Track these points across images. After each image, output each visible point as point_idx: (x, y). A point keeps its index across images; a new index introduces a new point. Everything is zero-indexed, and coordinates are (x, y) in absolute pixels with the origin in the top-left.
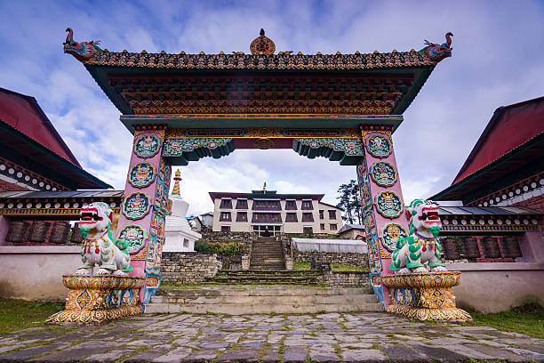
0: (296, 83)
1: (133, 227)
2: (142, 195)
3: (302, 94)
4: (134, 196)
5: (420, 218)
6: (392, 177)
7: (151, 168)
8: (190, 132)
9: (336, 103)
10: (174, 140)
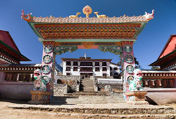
1: (45, 76)
2: (48, 66)
3: (102, 30)
4: (45, 66)
5: (137, 75)
7: (50, 57)
8: (63, 44)
9: (114, 33)
10: (57, 47)
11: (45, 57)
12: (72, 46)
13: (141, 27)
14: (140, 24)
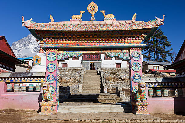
1: (51, 86)
2: (52, 75)
6: (139, 68)
7: (54, 65)
8: (66, 50)
9: (121, 39)
10: (61, 53)
11: (49, 66)
12: (77, 53)
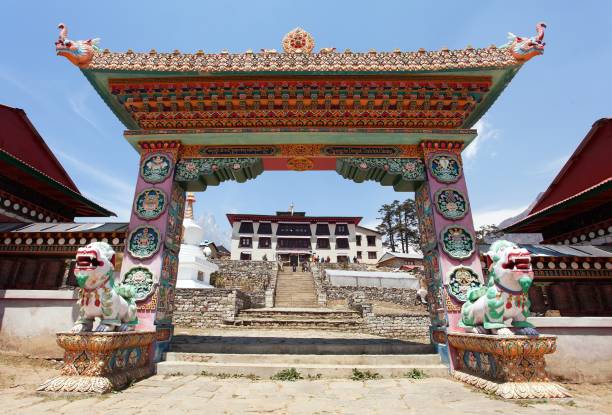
0: (342, 88)
1: (140, 269)
2: (150, 230)
3: (350, 102)
4: (140, 231)
5: (505, 266)
6: (461, 207)
7: (161, 196)
8: (209, 150)
9: (392, 113)
10: (189, 160)
11: (142, 197)
12: (243, 159)
13: (491, 88)
14: (489, 79)
